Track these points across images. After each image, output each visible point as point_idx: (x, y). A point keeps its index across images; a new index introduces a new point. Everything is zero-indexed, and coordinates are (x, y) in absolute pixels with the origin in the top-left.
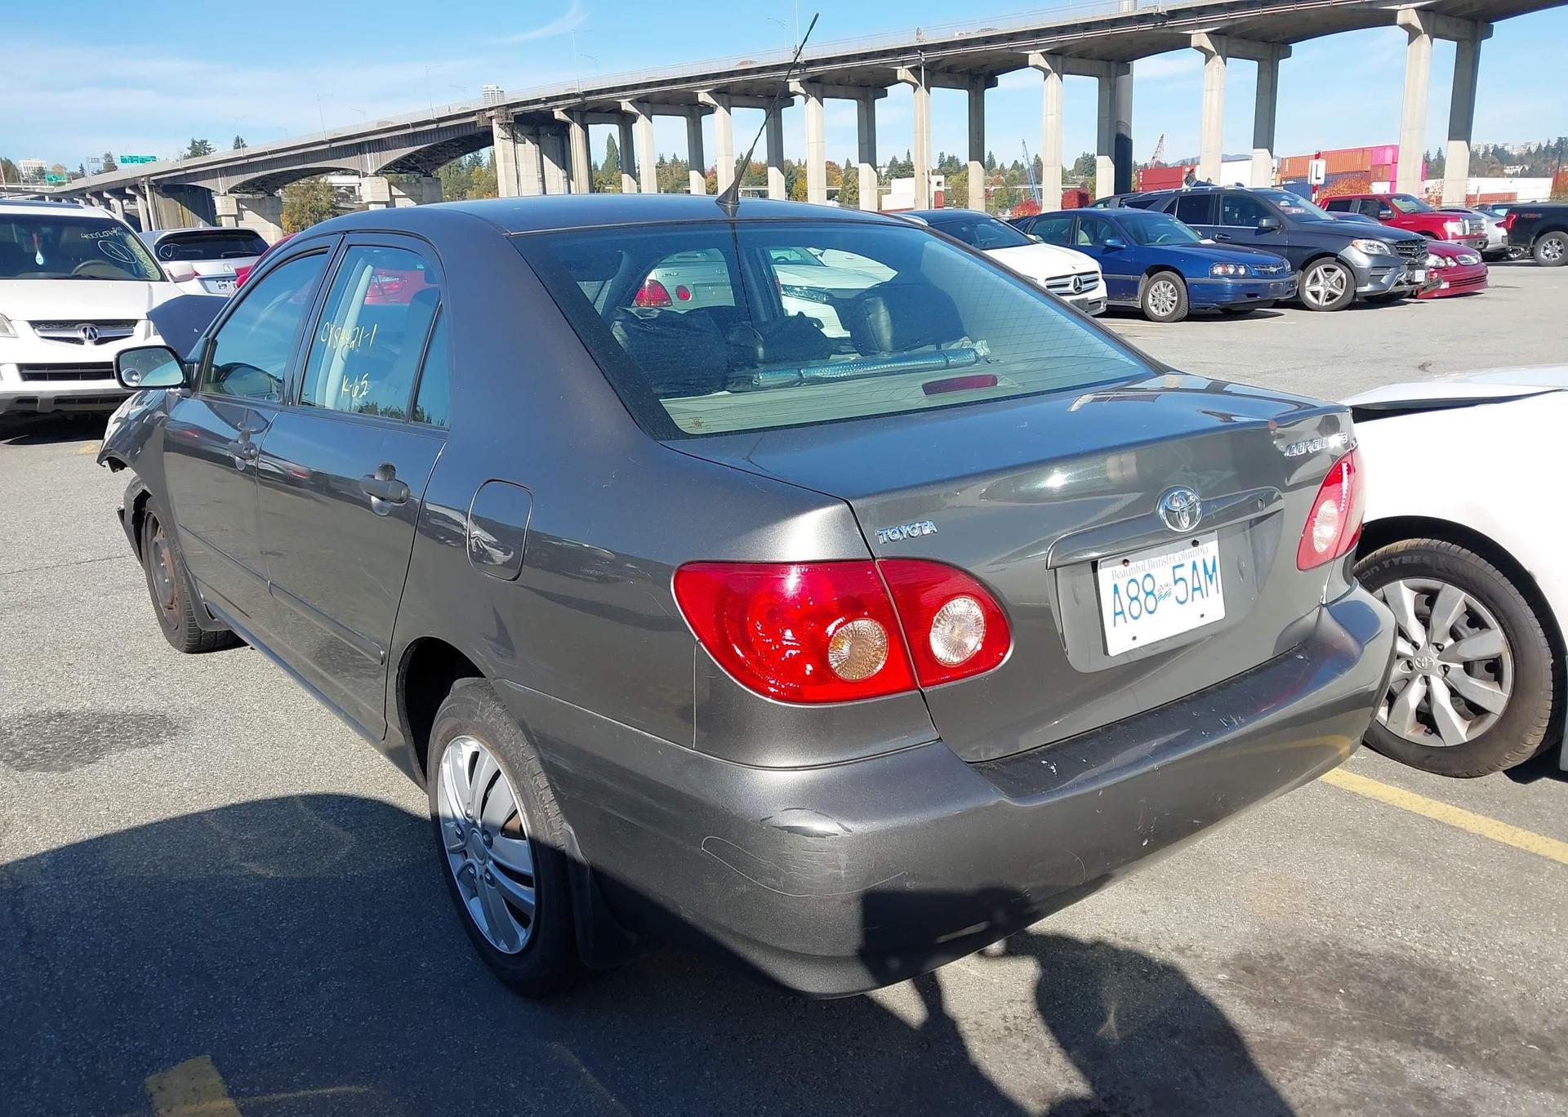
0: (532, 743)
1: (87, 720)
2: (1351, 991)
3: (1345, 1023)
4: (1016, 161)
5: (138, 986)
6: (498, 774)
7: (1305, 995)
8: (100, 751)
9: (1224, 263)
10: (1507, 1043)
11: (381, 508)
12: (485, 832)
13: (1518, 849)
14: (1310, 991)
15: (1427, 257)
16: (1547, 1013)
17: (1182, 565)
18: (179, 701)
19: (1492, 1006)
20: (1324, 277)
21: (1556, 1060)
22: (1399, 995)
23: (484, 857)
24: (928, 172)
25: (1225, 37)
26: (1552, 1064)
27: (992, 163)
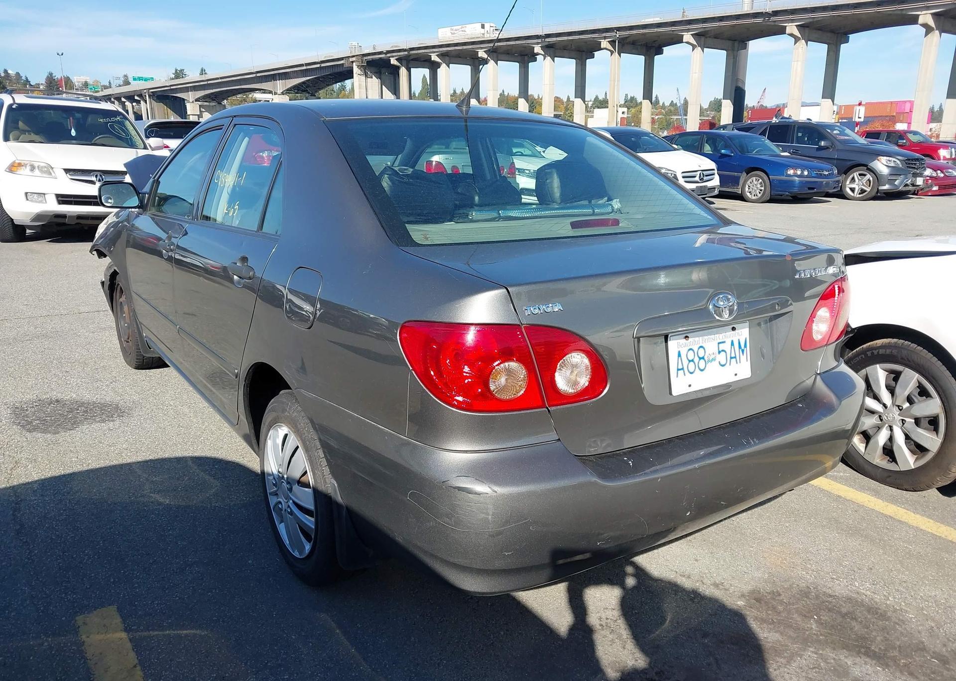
0: (315, 428)
1: (73, 405)
2: (821, 617)
3: (815, 637)
4: (672, 101)
5: (80, 562)
6: (297, 447)
7: (792, 618)
8: (78, 424)
9: (795, 167)
10: (918, 657)
11: (239, 283)
12: (288, 483)
13: (940, 537)
14: (795, 616)
15: (925, 170)
16: (946, 640)
17: (724, 342)
18: (127, 397)
19: (911, 633)
20: (859, 179)
21: (948, 669)
22: (852, 622)
23: (288, 498)
24: (617, 105)
25: (808, 28)
26: (945, 673)
27: (657, 102)
